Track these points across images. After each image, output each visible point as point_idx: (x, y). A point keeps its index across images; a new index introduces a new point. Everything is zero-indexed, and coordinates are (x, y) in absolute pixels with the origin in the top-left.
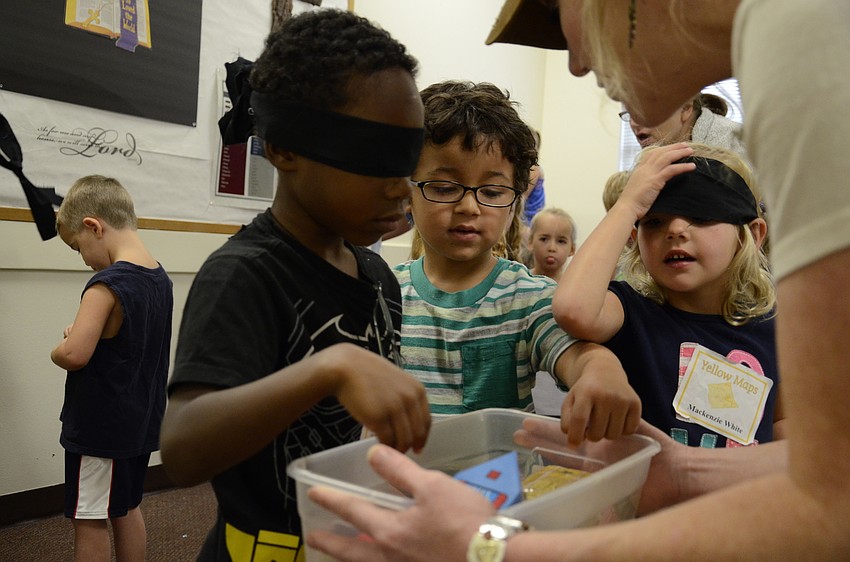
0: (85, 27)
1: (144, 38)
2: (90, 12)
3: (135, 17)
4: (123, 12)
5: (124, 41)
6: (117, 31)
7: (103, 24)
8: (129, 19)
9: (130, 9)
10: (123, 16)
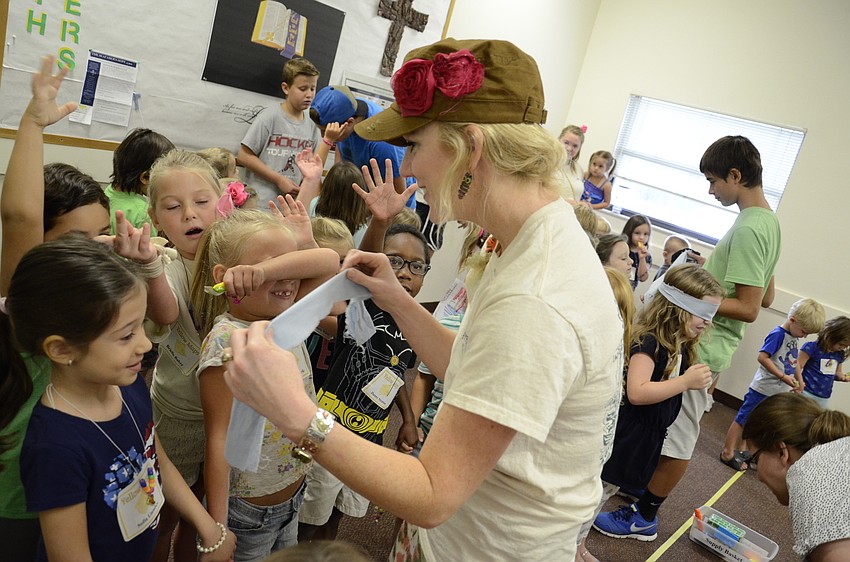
0: (263, 43)
1: (300, 50)
2: (268, 33)
3: (296, 36)
4: (289, 33)
5: (286, 51)
6: (283, 46)
7: (275, 41)
8: (292, 38)
9: (294, 31)
10: (289, 36)
